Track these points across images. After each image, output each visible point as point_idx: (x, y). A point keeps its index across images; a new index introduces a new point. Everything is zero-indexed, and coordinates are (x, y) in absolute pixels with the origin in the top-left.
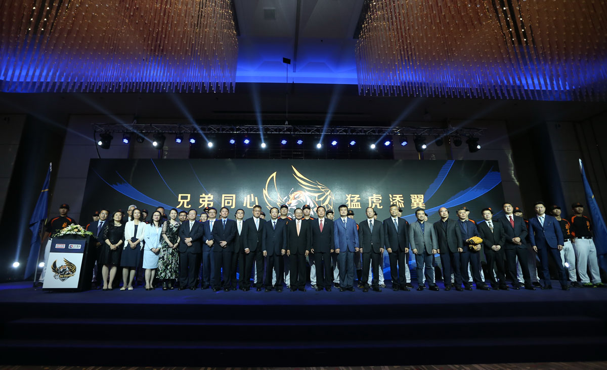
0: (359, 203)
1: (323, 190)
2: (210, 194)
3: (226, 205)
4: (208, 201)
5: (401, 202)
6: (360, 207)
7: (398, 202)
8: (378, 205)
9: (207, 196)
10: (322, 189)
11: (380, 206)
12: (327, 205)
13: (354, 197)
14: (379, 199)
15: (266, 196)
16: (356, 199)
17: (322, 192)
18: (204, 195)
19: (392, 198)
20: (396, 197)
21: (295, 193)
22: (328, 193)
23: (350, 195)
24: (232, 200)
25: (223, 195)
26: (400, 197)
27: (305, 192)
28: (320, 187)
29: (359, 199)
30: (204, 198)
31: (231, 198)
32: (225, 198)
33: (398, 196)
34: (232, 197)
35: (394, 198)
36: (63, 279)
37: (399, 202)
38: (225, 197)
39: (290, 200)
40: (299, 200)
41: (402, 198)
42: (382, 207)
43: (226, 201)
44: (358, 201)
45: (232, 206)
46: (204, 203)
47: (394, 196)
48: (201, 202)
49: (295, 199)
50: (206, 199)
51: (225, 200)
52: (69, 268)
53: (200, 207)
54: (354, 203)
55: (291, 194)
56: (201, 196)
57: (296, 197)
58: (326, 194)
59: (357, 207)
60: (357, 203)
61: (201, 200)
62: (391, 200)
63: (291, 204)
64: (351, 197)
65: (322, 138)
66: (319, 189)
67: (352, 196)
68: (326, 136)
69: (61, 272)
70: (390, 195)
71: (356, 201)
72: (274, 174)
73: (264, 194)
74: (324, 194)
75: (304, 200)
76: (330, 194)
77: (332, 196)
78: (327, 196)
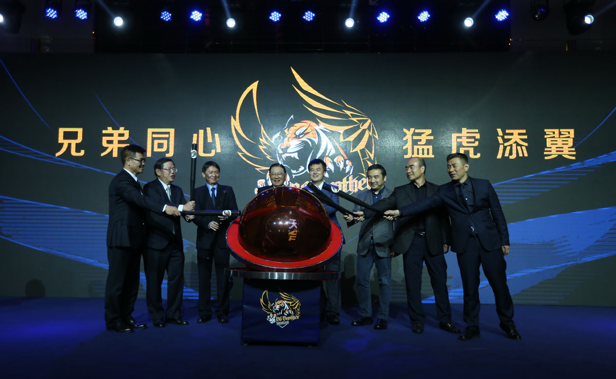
0: (430, 147)
1: (355, 119)
2: (122, 129)
3: (156, 149)
4: (120, 142)
5: (521, 146)
6: (431, 156)
7: (514, 145)
8: (471, 151)
9: (116, 133)
10: (353, 116)
11: (475, 154)
12: (362, 151)
13: (420, 134)
14: (474, 137)
15: (236, 130)
16: (424, 138)
17: (354, 123)
18: (110, 130)
19: (503, 137)
20: (512, 134)
21: (298, 125)
22: (366, 126)
23: (412, 130)
24: (168, 139)
25: (150, 131)
26: (520, 134)
27: (318, 123)
28: (349, 113)
29: (432, 138)
30: (112, 135)
31: (167, 136)
32: (154, 136)
33: (516, 132)
34: (168, 133)
35: (506, 137)
37: (518, 144)
38: (153, 133)
39: (286, 140)
40: (305, 139)
41: (526, 137)
42: (479, 155)
43: (156, 142)
44: (428, 142)
45: (167, 151)
46: (110, 146)
47: (507, 131)
48: (105, 144)
49: (297, 137)
50: (116, 139)
51: (153, 139)
53: (103, 154)
54: (420, 148)
55: (289, 127)
56: (104, 132)
57: (298, 133)
58: (362, 128)
59: (426, 156)
60: (426, 148)
61: (105, 139)
62: (501, 141)
63: (287, 148)
64: (414, 134)
65: (354, 6)
66: (347, 116)
67: (417, 131)
70: (500, 131)
71: (424, 142)
72: (254, 86)
73: (233, 128)
74: (358, 128)
75: (316, 141)
76: (369, 128)
77: (373, 132)
78: (364, 131)
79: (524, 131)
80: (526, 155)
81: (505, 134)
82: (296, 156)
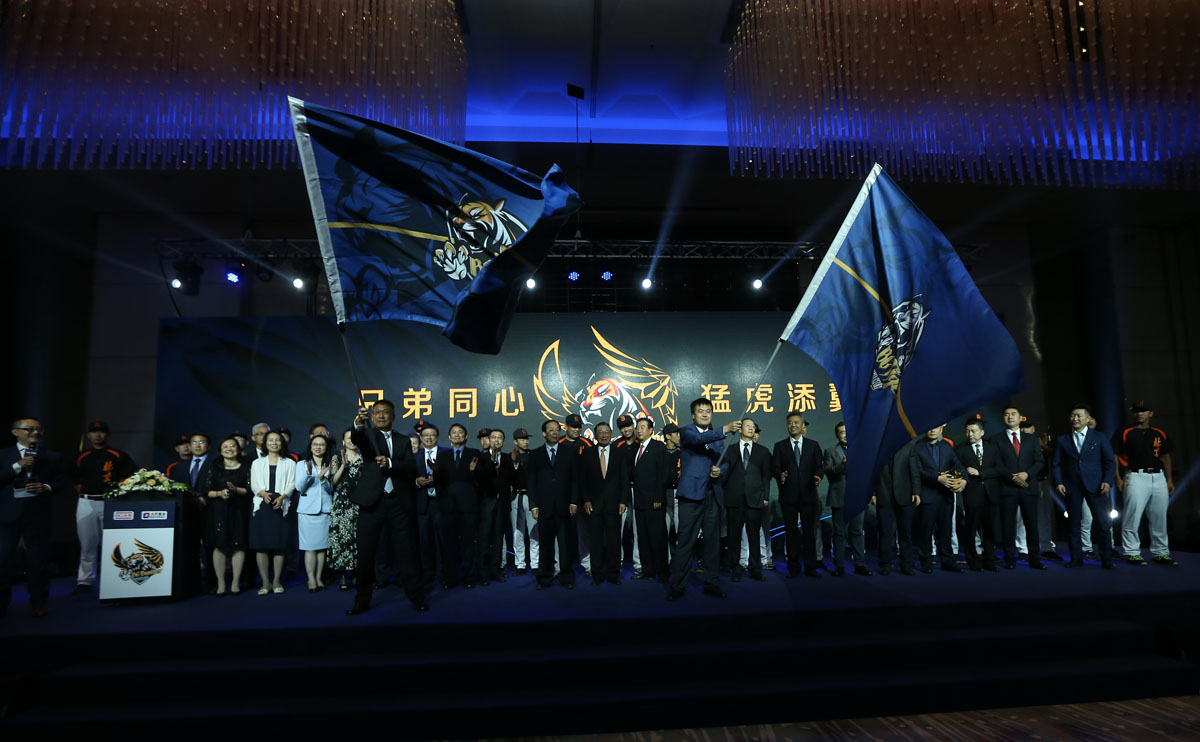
0: (727, 402)
1: (655, 376)
2: (423, 390)
3: (459, 410)
4: (421, 403)
5: (810, 399)
6: (728, 410)
7: (803, 399)
8: (765, 404)
9: (417, 394)
10: (653, 373)
11: (769, 408)
12: (663, 407)
13: (717, 390)
14: (767, 392)
15: (539, 390)
16: (721, 394)
17: (654, 380)
18: (411, 392)
19: (793, 391)
20: (801, 388)
21: (599, 383)
22: (665, 383)
23: (710, 386)
24: (471, 399)
25: (452, 391)
26: (808, 388)
27: (620, 382)
28: (649, 370)
29: (728, 393)
30: (413, 396)
31: (469, 396)
32: (457, 396)
33: (804, 386)
34: (471, 393)
35: (796, 391)
36: (140, 579)
37: (807, 398)
38: (455, 393)
39: (588, 397)
40: (607, 396)
41: (813, 391)
42: (772, 409)
43: (459, 402)
44: (725, 397)
45: (471, 412)
46: (412, 408)
47: (797, 386)
48: (406, 406)
49: (599, 395)
50: (417, 400)
51: (456, 400)
52: (148, 558)
53: (404, 416)
54: (718, 403)
55: (591, 385)
56: (405, 393)
57: (600, 391)
58: (662, 385)
59: (723, 410)
60: (723, 402)
61: (406, 401)
62: (791, 396)
63: (590, 405)
64: (712, 390)
65: (652, 267)
66: (647, 373)
67: (714, 387)
68: (661, 262)
69: (133, 567)
70: (789, 385)
71: (721, 397)
72: (555, 345)
73: (536, 388)
74: (658, 385)
75: (618, 398)
76: (669, 384)
77: (673, 388)
78: (664, 387)
79: (812, 386)
80: (814, 408)
81: (795, 388)
82: (599, 413)
